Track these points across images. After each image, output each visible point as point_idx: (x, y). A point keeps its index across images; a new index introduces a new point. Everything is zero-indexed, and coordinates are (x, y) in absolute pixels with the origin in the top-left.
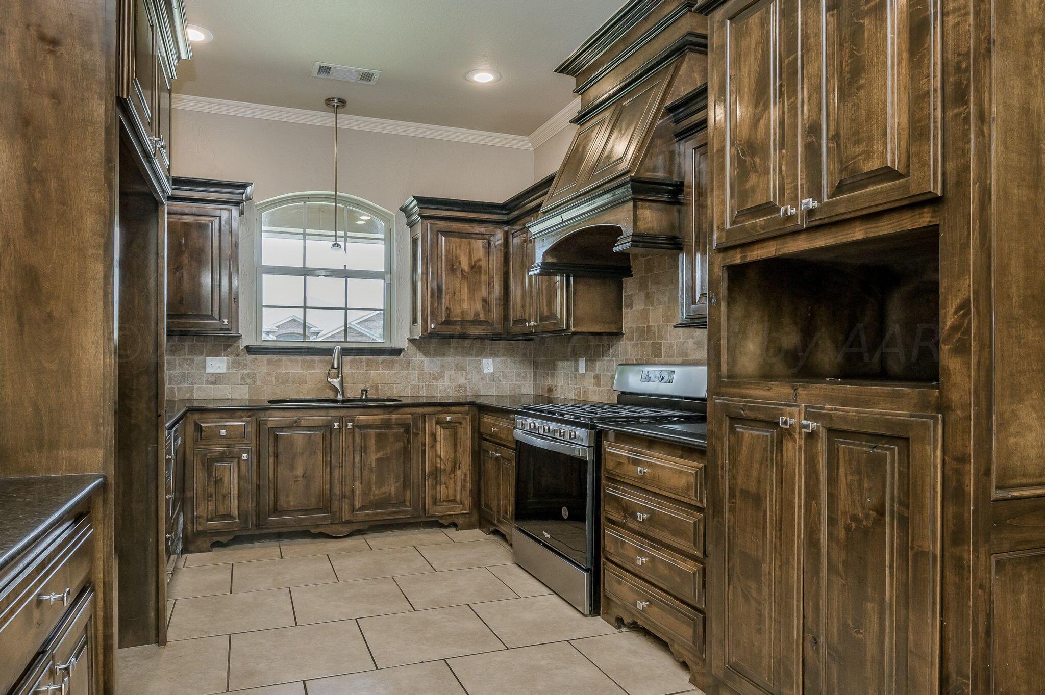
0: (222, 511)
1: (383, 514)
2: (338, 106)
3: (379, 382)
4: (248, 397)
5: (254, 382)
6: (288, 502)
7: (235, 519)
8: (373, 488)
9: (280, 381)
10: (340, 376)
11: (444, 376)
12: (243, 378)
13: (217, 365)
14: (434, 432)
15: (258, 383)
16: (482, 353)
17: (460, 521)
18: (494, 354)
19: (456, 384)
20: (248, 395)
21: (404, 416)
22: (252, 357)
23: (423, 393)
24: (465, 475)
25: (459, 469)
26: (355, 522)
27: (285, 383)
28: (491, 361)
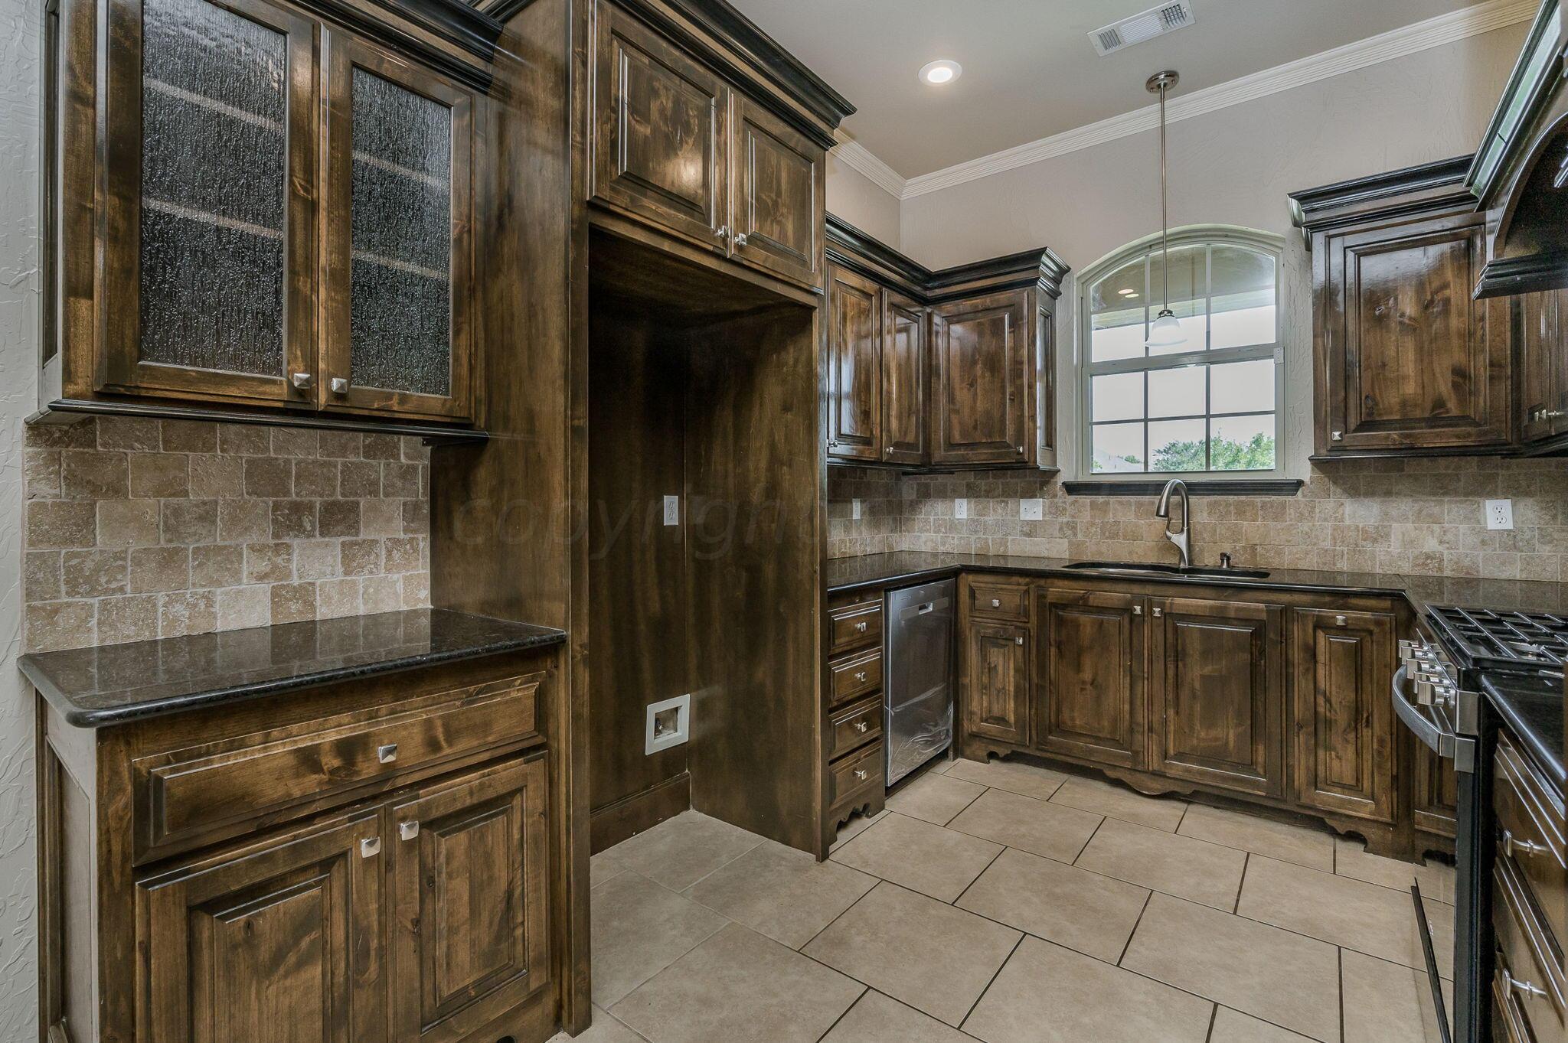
0: (996, 711)
1: (1215, 776)
2: (1165, 85)
3: (1258, 542)
4: (1067, 557)
5: (1075, 535)
6: (1073, 719)
7: (1011, 727)
8: (1198, 727)
9: (1107, 534)
10: (1185, 529)
11: (1388, 535)
12: (1061, 529)
13: (1032, 510)
14: (1311, 642)
15: (1080, 537)
16: (1485, 488)
17: (1371, 833)
18: (1515, 491)
19: (1416, 552)
20: (1067, 553)
21: (1253, 605)
22: (1073, 498)
23: (1343, 565)
24: (1381, 742)
25: (1367, 726)
26: (1169, 778)
27: (1113, 538)
28: (1506, 504)
